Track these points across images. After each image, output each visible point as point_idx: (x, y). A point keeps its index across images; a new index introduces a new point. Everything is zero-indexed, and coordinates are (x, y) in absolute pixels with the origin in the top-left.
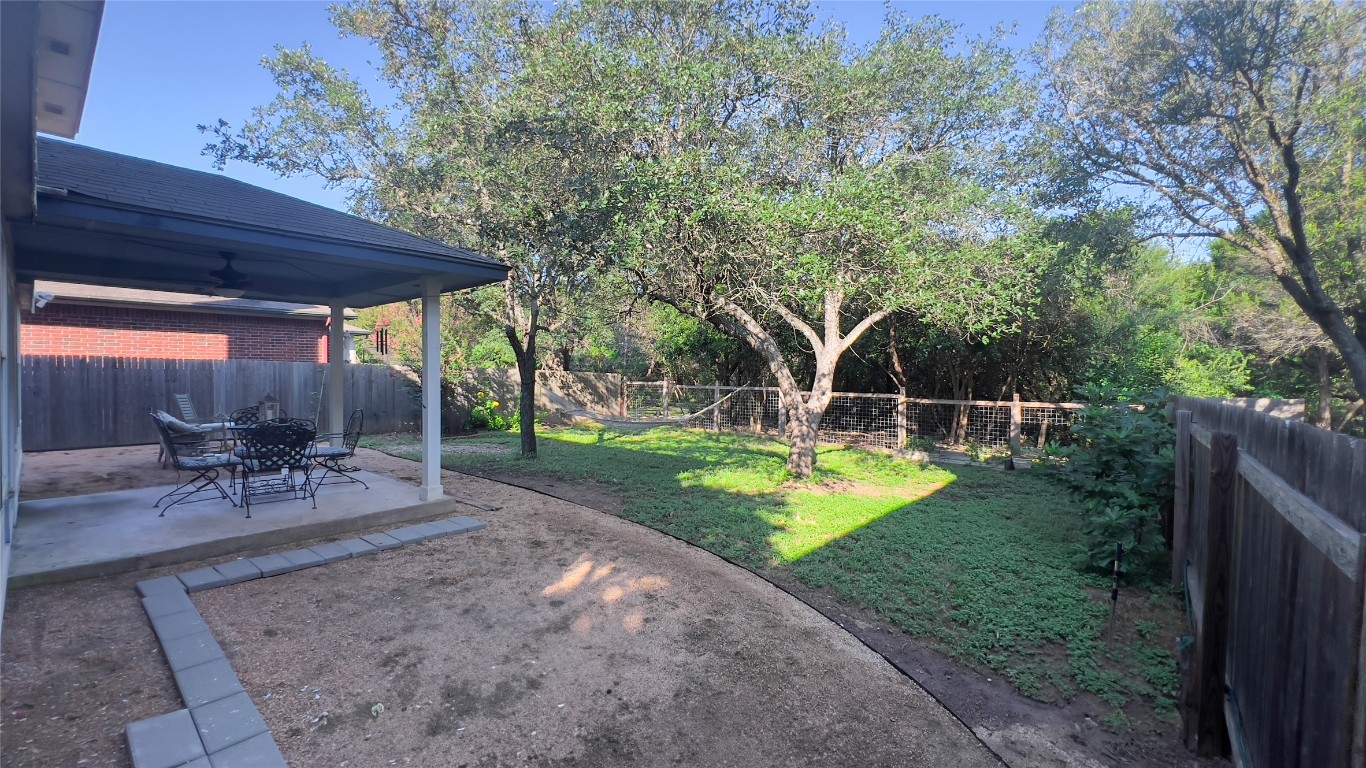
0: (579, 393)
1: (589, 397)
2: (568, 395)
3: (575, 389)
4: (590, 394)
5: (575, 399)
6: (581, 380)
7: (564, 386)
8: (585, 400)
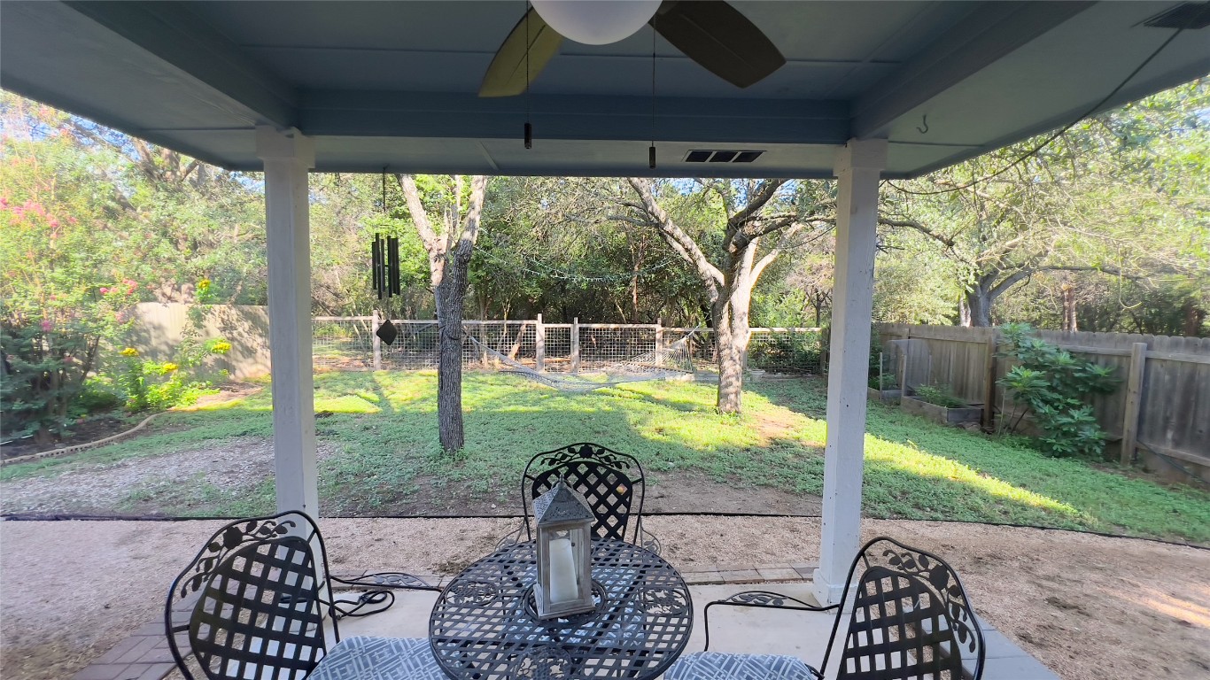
0: (245, 335)
1: (260, 340)
2: (233, 339)
3: (240, 330)
4: (261, 335)
5: (242, 345)
6: (248, 316)
7: (227, 327)
8: (255, 345)
